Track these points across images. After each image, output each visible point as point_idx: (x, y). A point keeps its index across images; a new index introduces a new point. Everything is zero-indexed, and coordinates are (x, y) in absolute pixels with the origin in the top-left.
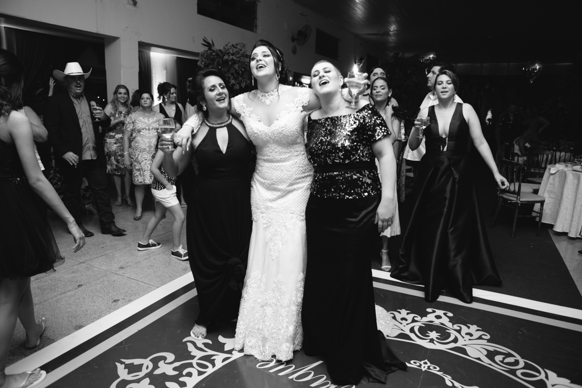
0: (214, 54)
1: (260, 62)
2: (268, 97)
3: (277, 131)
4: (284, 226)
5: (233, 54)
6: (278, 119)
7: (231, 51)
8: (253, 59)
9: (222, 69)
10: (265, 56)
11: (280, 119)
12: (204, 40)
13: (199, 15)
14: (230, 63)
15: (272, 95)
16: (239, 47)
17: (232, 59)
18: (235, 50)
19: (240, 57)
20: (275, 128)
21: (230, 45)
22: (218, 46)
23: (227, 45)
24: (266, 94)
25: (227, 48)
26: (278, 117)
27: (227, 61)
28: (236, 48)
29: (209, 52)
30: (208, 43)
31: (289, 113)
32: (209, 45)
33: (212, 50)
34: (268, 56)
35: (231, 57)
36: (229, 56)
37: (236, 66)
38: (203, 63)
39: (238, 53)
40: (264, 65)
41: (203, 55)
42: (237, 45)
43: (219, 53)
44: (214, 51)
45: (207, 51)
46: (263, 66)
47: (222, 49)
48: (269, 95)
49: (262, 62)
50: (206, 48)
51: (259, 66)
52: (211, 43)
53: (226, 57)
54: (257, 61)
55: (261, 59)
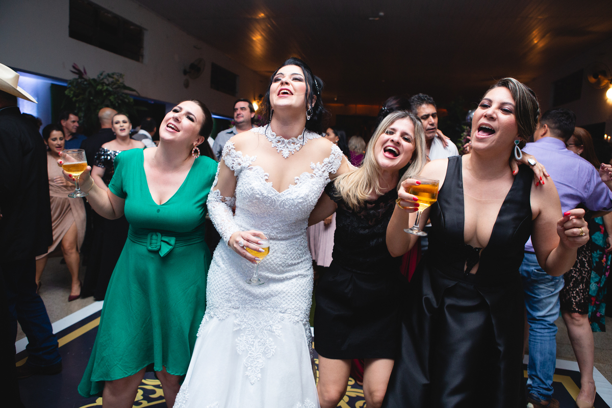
0: (85, 83)
1: (286, 87)
2: (288, 145)
3: (292, 201)
4: (269, 330)
5: (108, 85)
6: (296, 183)
7: (105, 81)
8: (277, 80)
9: (95, 101)
10: (295, 79)
11: (299, 184)
12: (74, 67)
13: (71, 39)
14: (104, 94)
15: (294, 143)
16: (115, 77)
17: (107, 90)
18: (111, 80)
19: (116, 88)
20: (289, 197)
21: (105, 74)
22: (92, 74)
23: (101, 74)
24: (286, 141)
25: (102, 77)
26: (296, 181)
27: (101, 91)
28: (113, 78)
29: (80, 80)
30: (79, 70)
31: (312, 176)
32: (80, 73)
33: (83, 78)
34: (300, 80)
35: (105, 87)
36: (103, 86)
37: (112, 98)
38: (72, 92)
39: (115, 84)
40: (291, 92)
41: (71, 82)
42: (113, 74)
43: (93, 82)
44: (86, 80)
45: (76, 79)
46: (289, 92)
47: (96, 77)
48: (289, 143)
49: (290, 87)
50: (76, 76)
51: (283, 91)
52: (83, 71)
53: (99, 87)
54: (282, 84)
55: (288, 82)
